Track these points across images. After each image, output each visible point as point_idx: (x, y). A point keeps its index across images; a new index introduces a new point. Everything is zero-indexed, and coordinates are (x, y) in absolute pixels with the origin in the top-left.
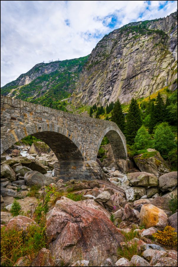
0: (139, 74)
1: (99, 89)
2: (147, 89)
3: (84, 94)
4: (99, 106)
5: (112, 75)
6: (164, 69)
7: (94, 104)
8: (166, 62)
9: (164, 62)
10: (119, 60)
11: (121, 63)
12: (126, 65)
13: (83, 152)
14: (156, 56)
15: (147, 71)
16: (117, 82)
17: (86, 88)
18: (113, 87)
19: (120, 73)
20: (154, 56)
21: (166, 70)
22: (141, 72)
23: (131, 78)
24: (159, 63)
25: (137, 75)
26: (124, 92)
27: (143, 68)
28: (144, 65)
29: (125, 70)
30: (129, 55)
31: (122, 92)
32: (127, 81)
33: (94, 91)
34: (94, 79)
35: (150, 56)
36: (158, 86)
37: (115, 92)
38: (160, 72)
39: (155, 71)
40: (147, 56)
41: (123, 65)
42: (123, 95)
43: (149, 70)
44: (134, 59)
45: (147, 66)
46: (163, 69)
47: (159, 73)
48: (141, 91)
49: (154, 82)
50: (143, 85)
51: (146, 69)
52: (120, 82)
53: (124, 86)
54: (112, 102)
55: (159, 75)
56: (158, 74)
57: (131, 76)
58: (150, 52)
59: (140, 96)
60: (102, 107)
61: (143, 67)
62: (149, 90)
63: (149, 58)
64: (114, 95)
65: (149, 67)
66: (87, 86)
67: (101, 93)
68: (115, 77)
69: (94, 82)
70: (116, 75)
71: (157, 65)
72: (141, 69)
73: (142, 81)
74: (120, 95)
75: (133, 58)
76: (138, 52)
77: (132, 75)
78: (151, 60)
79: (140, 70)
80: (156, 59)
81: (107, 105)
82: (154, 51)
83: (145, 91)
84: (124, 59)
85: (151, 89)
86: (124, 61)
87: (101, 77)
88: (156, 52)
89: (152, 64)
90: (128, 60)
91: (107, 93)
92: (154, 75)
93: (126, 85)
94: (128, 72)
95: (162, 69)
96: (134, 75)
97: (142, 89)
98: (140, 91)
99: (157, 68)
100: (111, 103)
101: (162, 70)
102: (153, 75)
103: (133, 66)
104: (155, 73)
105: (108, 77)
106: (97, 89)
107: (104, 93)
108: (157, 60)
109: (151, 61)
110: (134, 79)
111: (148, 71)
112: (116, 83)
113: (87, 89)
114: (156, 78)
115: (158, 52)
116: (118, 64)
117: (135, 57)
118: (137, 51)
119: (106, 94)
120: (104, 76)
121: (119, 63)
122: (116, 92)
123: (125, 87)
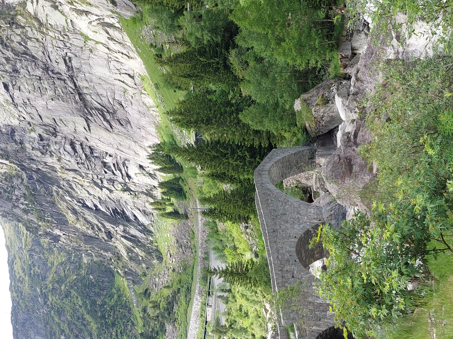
0: (75, 83)
1: (108, 192)
2: (118, 66)
3: (118, 236)
4: (158, 193)
5: (71, 156)
6: (69, 21)
7: (149, 208)
8: (47, 15)
9: (47, 20)
10: (30, 137)
11: (40, 131)
12: (48, 118)
13: (313, 223)
14: (30, 38)
15: (69, 64)
16: (92, 143)
17: (103, 230)
18: (107, 153)
19: (68, 136)
20: (30, 44)
21: (73, 16)
22: (71, 77)
23: (85, 106)
24: (50, 33)
25: (78, 90)
26: (122, 125)
27: (61, 74)
28: (52, 71)
29: (61, 120)
30: (19, 108)
31: (123, 129)
32: (91, 116)
33: (112, 206)
34: (77, 208)
35: (27, 54)
37: (121, 148)
38: (75, 31)
39: (71, 44)
40: (26, 63)
41: (45, 125)
42: (129, 127)
43: (67, 58)
44: (33, 97)
45: (55, 64)
46: (67, 23)
47: (77, 33)
49: (100, 47)
50: (108, 73)
51: (62, 67)
52: (94, 136)
53: (105, 123)
54: (150, 159)
55: (82, 34)
56: (79, 37)
57: (81, 104)
58: (16, 54)
60: (162, 185)
61: (58, 73)
62: (121, 60)
63: (33, 57)
64: (130, 152)
65: (57, 57)
66: (97, 226)
67: (120, 186)
68: (78, 147)
69: (87, 207)
70: (72, 144)
71: (55, 38)
72: (62, 77)
73: (94, 78)
74: (130, 136)
75: (28, 100)
76: (13, 85)
77: (76, 103)
78: (40, 53)
79: (64, 80)
80: (37, 40)
81: (156, 170)
82: (15, 45)
83: (125, 72)
84: (29, 123)
85: (119, 56)
86: (34, 122)
87: (74, 186)
88: (18, 39)
89: (50, 50)
90: (33, 111)
91: (120, 170)
92: (82, 46)
93: (102, 119)
94: (68, 113)
95: (66, 25)
96: (77, 97)
99: (62, 38)
100: (151, 161)
101: (70, 26)
102: (82, 48)
103: (52, 100)
104: (76, 42)
105: (76, 167)
106: (108, 200)
107: (120, 179)
108: (39, 37)
109: (43, 53)
110: (88, 98)
111: (70, 61)
112: (94, 144)
113: (104, 227)
114: (92, 42)
115: (19, 35)
116: (41, 138)
117: (27, 94)
118: (11, 88)
119: (123, 172)
120: (71, 179)
121: (40, 135)
122: (120, 144)
123: (108, 121)
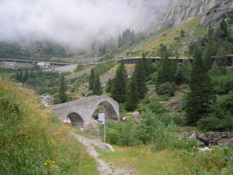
36: (191, 11)
48: (171, 14)
59: (168, 21)
85: (184, 13)
97: (173, 11)
98: (169, 14)
